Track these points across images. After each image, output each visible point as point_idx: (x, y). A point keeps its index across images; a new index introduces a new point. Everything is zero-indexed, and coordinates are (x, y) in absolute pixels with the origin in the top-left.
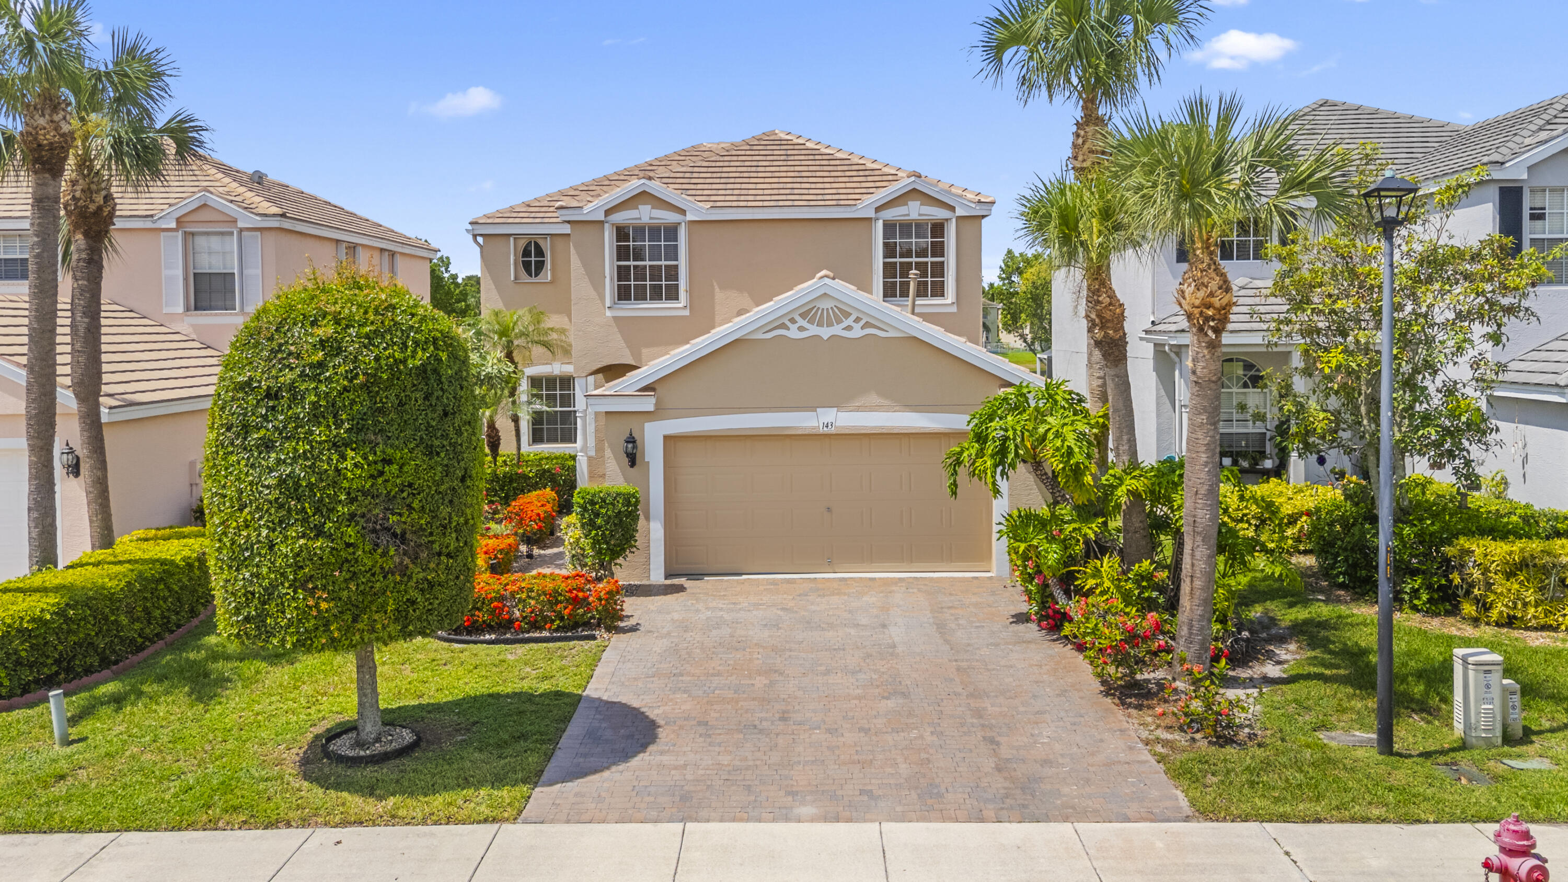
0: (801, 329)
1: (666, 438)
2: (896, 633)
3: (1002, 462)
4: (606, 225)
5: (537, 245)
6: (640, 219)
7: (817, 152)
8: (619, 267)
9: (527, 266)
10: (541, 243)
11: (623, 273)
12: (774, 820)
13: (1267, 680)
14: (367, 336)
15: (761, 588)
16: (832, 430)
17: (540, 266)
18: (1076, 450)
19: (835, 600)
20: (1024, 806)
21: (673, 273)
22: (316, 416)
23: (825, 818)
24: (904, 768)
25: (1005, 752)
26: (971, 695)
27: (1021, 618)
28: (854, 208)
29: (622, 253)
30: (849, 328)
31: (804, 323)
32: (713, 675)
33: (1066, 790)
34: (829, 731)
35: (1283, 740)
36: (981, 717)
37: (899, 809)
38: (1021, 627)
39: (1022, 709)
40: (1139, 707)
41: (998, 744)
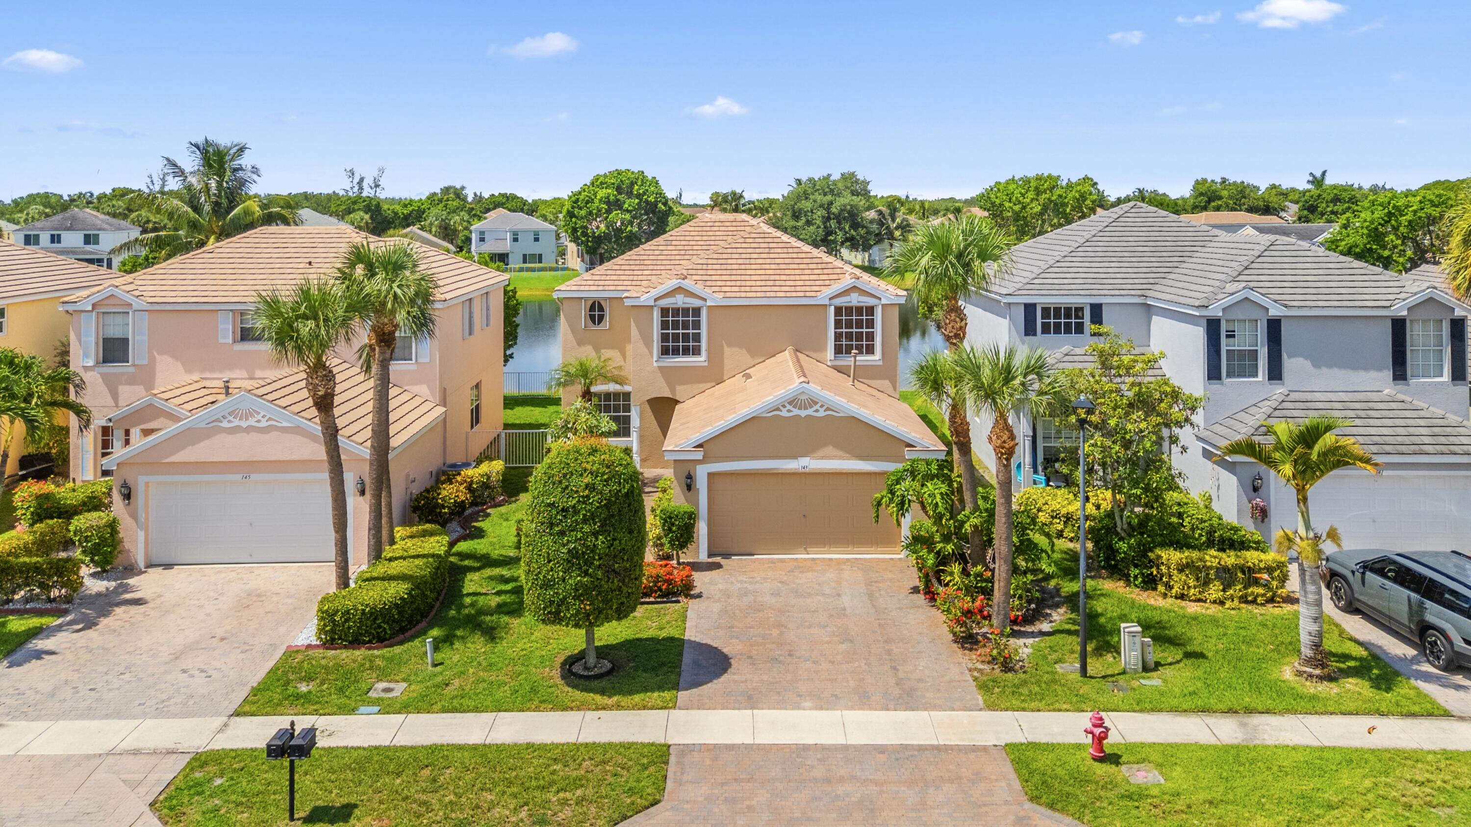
1: (709, 474)
2: (846, 600)
4: (655, 309)
5: (599, 303)
6: (677, 303)
8: (662, 334)
9: (592, 318)
10: (603, 303)
11: (664, 338)
12: (793, 709)
13: (1041, 633)
15: (766, 566)
16: (807, 470)
17: (601, 318)
19: (810, 575)
20: (908, 703)
21: (697, 338)
23: (817, 708)
24: (851, 683)
25: (901, 675)
26: (886, 642)
27: (915, 590)
28: (816, 298)
29: (664, 325)
30: (817, 411)
31: (790, 408)
32: (750, 628)
33: (928, 695)
34: (814, 662)
35: (1036, 669)
36: (890, 655)
37: (850, 704)
38: (915, 596)
39: (911, 650)
40: (971, 650)
41: (897, 670)
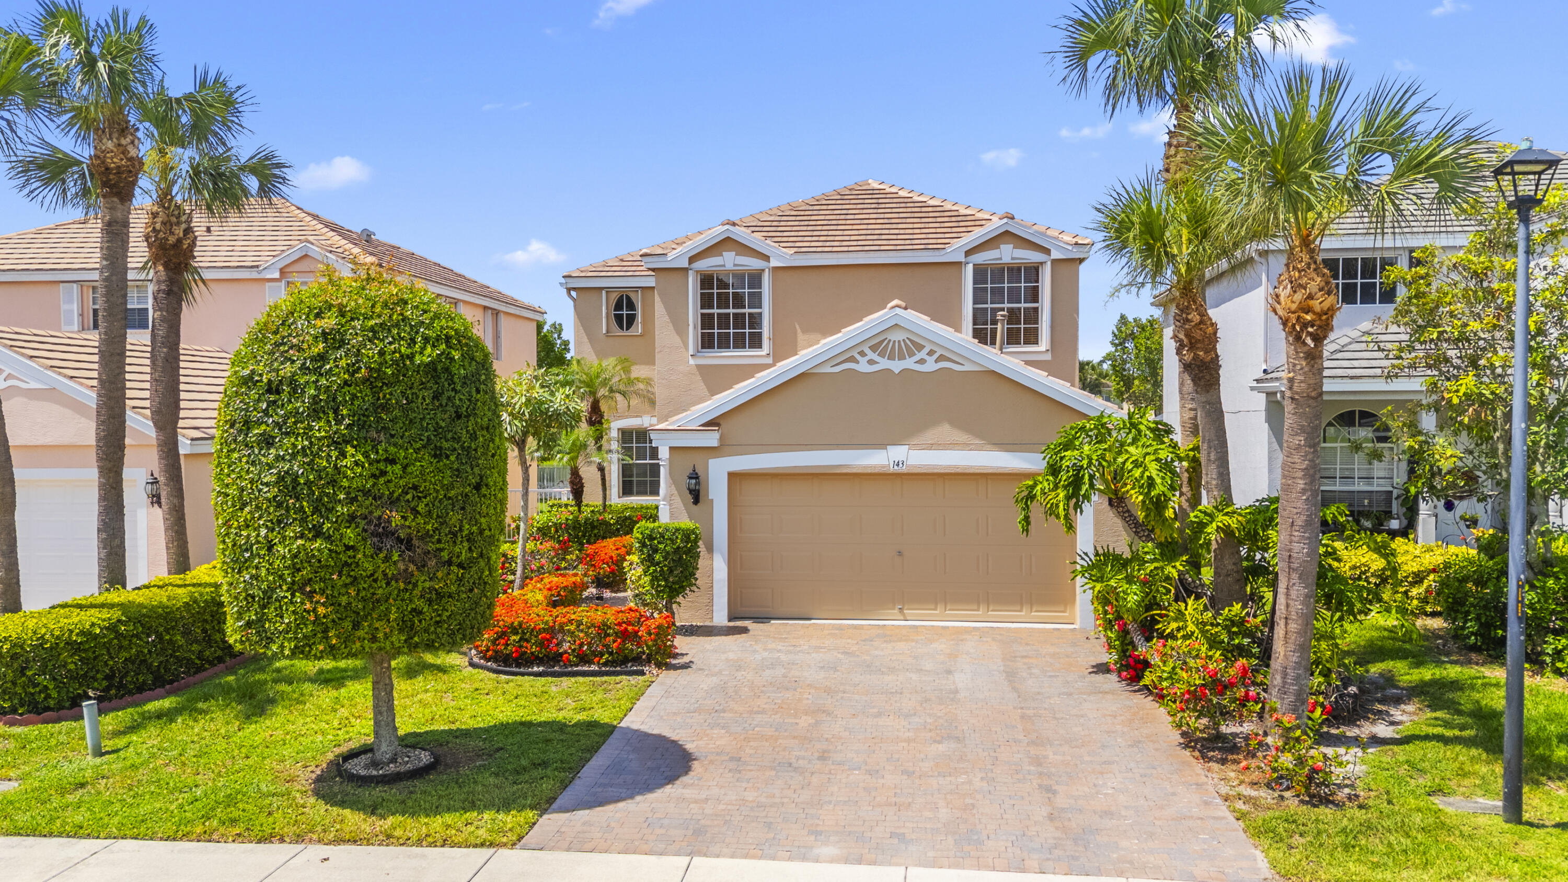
0: (871, 362)
1: (732, 475)
2: (961, 680)
3: (1075, 494)
4: (690, 272)
5: (628, 298)
6: (724, 266)
7: (909, 200)
8: (702, 314)
9: (619, 319)
10: (632, 296)
11: (707, 321)
12: (790, 859)
13: (1376, 741)
14: (372, 329)
15: (826, 632)
16: (904, 469)
17: (631, 320)
18: (1158, 481)
19: (901, 645)
20: (1075, 858)
21: (756, 321)
22: (316, 411)
23: (846, 860)
24: (944, 813)
25: (1061, 801)
26: (1032, 743)
27: (1102, 669)
28: (943, 252)
29: (706, 301)
30: (922, 361)
31: (871, 355)
32: (758, 713)
33: (1124, 843)
34: (869, 773)
35: (1390, 802)
36: (1040, 765)
37: (931, 854)
38: (1100, 678)
39: (1087, 758)
40: (1223, 761)
41: (1055, 793)
